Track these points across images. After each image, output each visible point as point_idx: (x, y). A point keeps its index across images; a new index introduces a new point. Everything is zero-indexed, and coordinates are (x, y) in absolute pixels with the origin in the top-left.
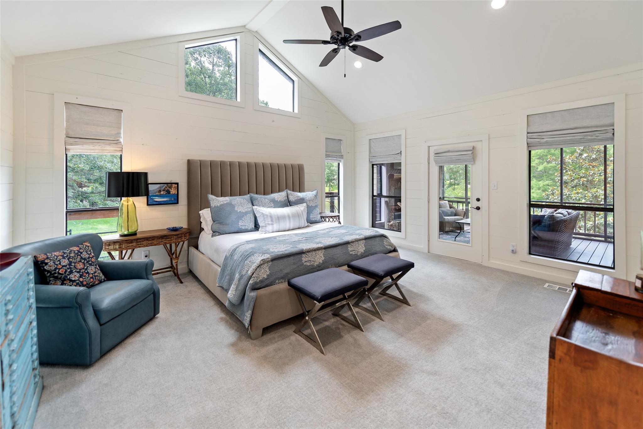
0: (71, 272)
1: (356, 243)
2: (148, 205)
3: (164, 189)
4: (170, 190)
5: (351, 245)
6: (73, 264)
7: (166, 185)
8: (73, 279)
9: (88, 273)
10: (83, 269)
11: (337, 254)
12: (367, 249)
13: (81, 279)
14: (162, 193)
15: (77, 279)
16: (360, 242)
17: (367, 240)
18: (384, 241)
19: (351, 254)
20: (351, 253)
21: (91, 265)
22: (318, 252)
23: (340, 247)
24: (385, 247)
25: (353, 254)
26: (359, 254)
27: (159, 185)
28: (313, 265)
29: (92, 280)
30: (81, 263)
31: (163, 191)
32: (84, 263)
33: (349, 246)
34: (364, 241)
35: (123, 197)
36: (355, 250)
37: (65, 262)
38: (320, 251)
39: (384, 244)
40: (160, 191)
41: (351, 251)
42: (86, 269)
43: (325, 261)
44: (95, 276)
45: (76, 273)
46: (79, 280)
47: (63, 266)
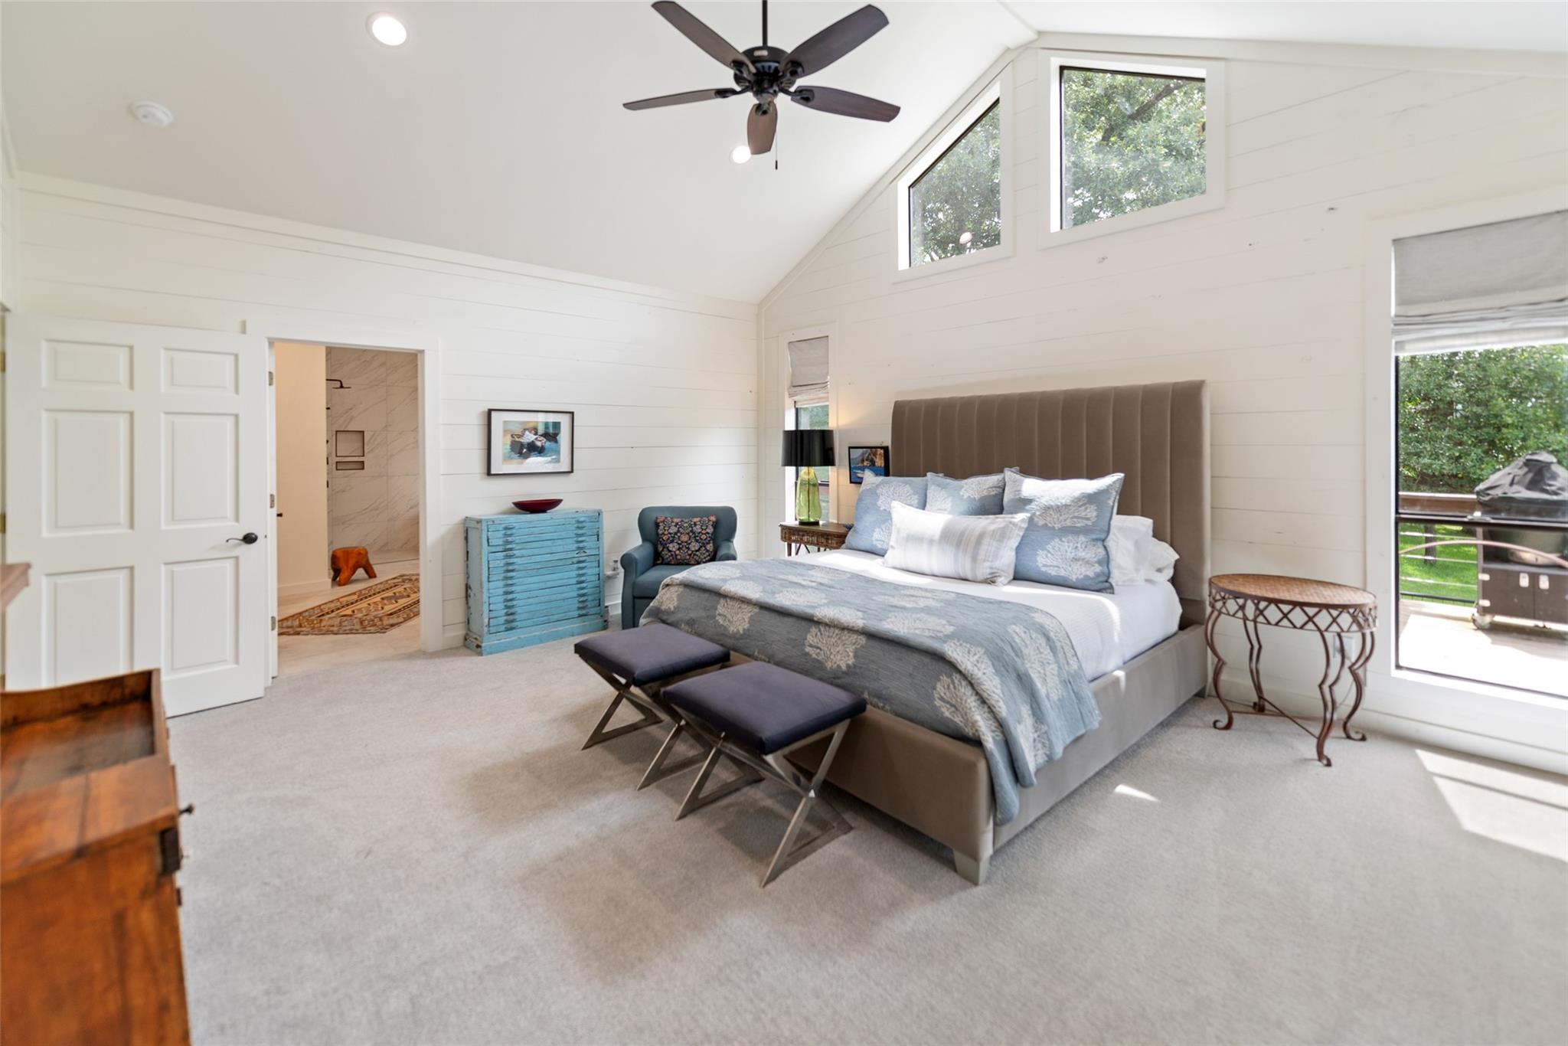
0: (672, 542)
1: (837, 631)
2: (851, 482)
3: (868, 457)
4: (875, 459)
5: (820, 631)
6: (679, 534)
7: (869, 450)
8: (671, 549)
9: (688, 548)
10: (686, 542)
11: (775, 633)
12: (861, 668)
13: (678, 552)
14: (865, 464)
15: (674, 550)
16: (846, 635)
17: (873, 643)
18: (939, 680)
19: (807, 654)
20: (808, 649)
21: (697, 541)
22: (746, 606)
23: (790, 621)
24: (931, 700)
25: (811, 655)
26: (829, 665)
27: (861, 450)
28: (725, 628)
29: (688, 557)
30: (687, 536)
31: (867, 460)
32: (690, 537)
33: (814, 630)
34: (863, 640)
35: (802, 465)
36: (821, 649)
37: (673, 530)
38: (750, 608)
39: (935, 689)
40: (863, 461)
41: (811, 646)
42: (690, 544)
43: (747, 633)
44: (695, 555)
45: (676, 544)
46: (675, 552)
47: (670, 533)
